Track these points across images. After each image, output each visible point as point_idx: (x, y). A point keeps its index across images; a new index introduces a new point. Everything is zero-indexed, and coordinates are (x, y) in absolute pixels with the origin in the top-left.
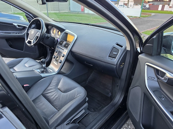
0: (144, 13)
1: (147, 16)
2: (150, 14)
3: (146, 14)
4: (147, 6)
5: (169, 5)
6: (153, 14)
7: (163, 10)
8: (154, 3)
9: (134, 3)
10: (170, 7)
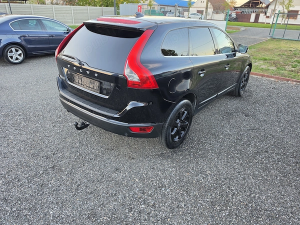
0: (230, 27)
1: (234, 32)
2: (238, 28)
3: (233, 28)
4: (234, 15)
5: (266, 13)
6: (243, 28)
7: (258, 22)
8: (243, 10)
9: (214, 10)
10: (268, 17)
